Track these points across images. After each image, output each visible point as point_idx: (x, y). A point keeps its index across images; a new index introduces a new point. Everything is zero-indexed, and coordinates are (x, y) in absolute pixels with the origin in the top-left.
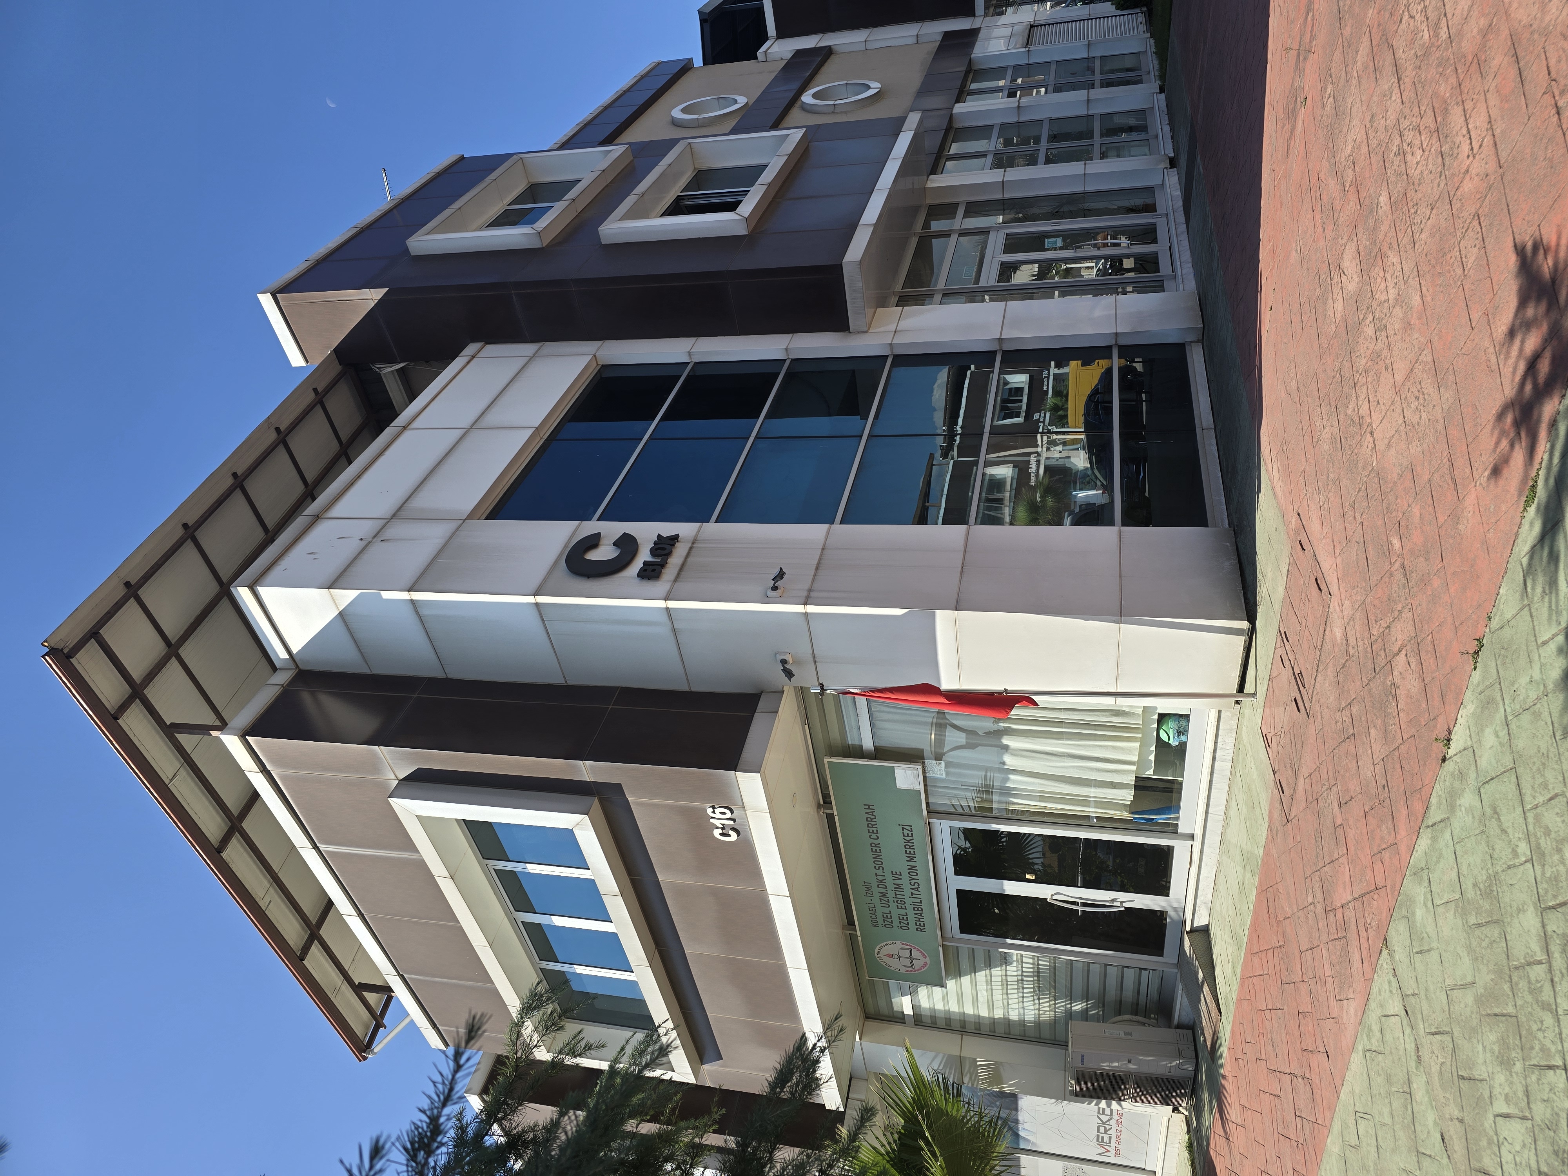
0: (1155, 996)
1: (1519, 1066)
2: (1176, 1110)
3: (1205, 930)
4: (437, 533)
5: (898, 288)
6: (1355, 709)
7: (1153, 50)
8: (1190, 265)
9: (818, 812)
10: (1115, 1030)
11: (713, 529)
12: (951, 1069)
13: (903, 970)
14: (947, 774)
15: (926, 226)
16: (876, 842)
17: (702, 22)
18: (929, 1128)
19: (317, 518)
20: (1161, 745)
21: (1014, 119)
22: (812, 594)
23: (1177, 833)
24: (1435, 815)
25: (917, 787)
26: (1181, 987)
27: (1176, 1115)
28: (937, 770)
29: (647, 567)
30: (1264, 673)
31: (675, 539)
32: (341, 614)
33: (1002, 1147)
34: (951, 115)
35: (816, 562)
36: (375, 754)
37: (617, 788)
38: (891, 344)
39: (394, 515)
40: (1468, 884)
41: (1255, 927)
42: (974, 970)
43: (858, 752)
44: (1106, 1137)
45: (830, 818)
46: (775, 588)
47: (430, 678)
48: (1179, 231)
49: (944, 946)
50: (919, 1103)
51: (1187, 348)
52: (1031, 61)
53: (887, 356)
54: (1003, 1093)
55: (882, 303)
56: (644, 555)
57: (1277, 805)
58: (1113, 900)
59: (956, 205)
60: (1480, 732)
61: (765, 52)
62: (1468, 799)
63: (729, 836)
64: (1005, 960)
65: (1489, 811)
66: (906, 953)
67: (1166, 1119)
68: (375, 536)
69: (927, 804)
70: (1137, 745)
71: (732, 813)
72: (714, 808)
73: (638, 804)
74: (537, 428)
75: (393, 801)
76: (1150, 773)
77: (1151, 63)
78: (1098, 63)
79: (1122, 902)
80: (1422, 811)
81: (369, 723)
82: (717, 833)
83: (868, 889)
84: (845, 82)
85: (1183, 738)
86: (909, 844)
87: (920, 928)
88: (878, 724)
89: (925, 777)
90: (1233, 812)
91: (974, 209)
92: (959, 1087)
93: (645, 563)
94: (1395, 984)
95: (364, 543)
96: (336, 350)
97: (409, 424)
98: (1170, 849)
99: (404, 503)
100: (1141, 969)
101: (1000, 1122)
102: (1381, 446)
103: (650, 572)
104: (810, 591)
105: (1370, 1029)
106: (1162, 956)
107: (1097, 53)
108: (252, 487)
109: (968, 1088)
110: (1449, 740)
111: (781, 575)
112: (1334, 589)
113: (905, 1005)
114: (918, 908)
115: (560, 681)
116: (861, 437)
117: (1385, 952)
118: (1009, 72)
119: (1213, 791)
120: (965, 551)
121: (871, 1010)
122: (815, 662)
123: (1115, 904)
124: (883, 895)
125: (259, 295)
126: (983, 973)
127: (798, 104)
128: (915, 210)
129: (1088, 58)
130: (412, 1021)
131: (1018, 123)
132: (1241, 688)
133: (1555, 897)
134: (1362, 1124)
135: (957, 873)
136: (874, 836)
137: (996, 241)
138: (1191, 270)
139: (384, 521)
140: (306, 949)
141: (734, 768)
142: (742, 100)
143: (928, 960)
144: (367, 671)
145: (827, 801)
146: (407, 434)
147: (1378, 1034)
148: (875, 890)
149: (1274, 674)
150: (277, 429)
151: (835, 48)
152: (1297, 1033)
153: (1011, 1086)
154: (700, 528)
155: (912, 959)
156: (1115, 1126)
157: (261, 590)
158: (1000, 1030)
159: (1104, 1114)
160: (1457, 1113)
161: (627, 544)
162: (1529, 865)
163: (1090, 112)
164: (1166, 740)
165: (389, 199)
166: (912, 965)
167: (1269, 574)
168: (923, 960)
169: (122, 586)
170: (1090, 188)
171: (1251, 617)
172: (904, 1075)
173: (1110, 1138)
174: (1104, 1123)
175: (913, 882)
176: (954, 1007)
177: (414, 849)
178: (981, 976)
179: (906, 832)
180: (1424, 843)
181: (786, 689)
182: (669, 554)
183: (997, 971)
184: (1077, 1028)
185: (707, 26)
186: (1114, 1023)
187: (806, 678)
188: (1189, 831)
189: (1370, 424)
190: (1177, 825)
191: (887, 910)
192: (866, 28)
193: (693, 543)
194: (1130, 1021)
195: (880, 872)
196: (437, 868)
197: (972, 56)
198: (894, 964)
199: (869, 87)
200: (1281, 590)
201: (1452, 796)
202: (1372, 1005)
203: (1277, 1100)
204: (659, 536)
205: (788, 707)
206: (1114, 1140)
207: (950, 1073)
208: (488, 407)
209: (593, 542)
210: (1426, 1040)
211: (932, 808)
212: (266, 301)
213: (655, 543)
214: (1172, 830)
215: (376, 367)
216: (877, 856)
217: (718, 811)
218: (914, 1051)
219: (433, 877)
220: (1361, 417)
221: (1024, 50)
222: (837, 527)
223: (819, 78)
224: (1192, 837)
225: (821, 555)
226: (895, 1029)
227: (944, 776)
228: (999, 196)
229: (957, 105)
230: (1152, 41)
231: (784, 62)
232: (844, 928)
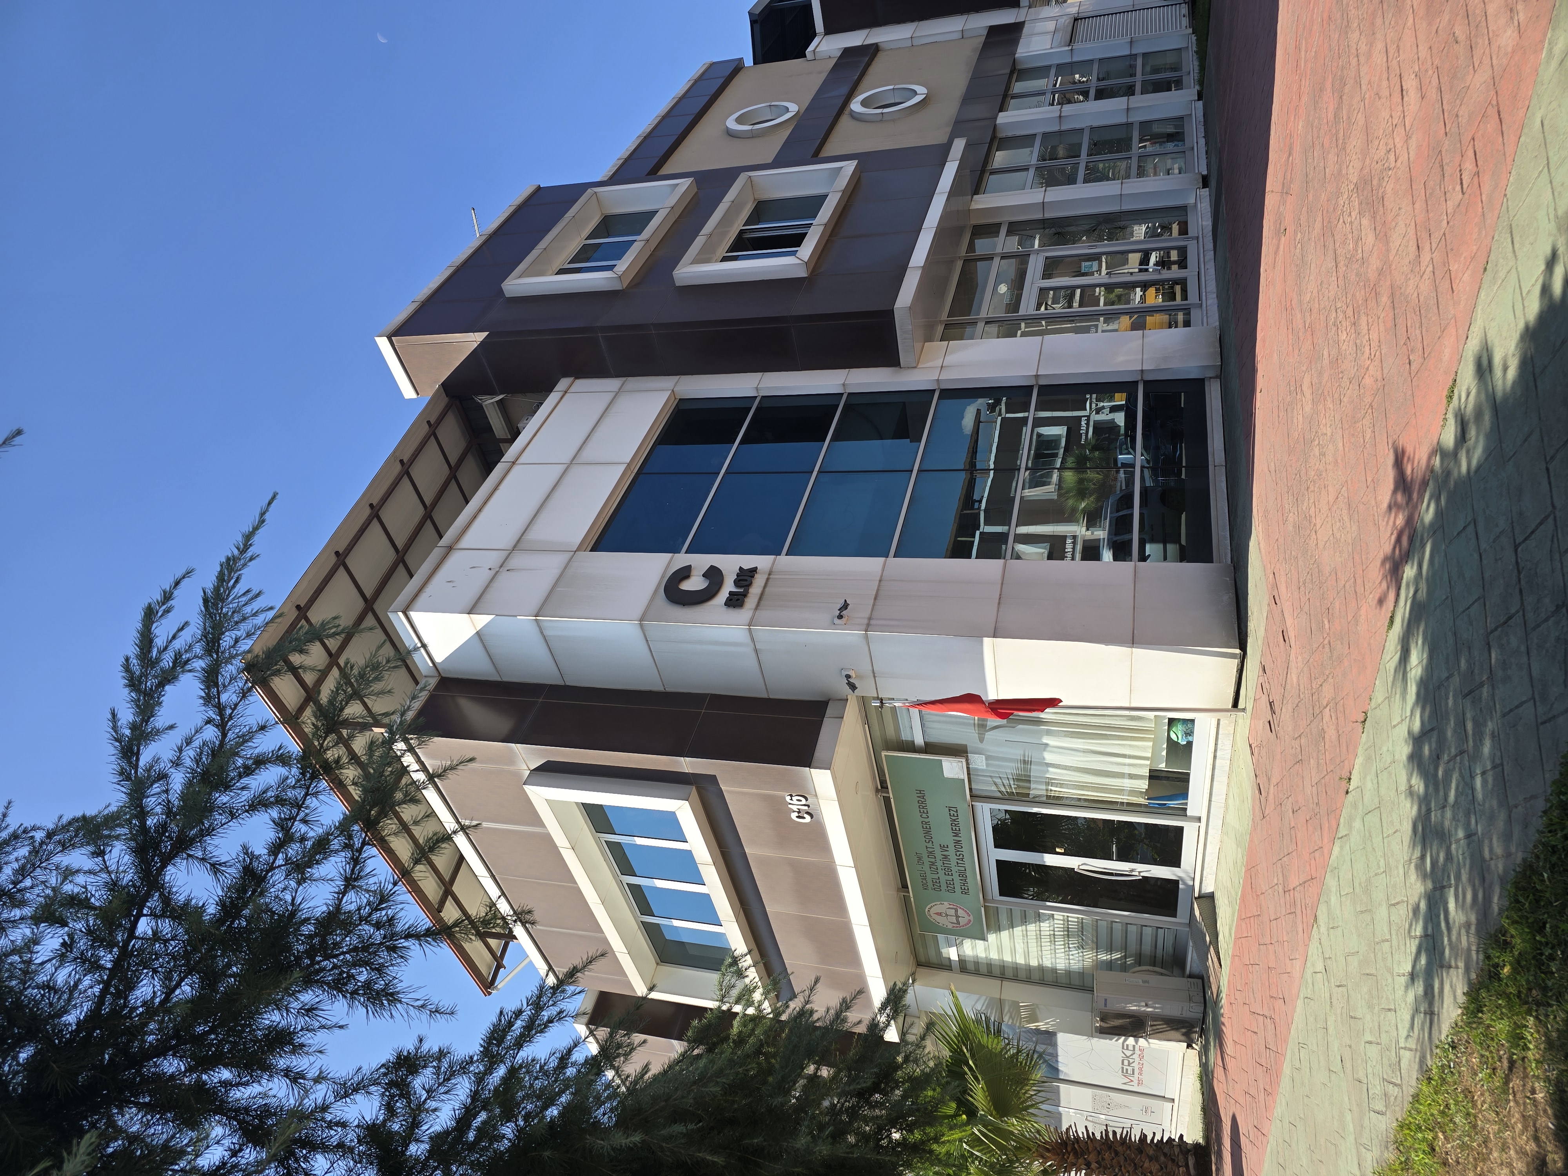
0: (1171, 950)
1: (1376, 1008)
2: (1189, 1046)
3: (1211, 897)
4: (553, 564)
5: (944, 316)
6: (1303, 741)
7: (1195, 49)
8: (1215, 295)
9: (876, 795)
10: (1135, 978)
11: (785, 561)
12: (992, 1009)
13: (950, 926)
14: (987, 765)
15: (971, 247)
16: (927, 820)
17: (753, 23)
18: (973, 1056)
19: (450, 549)
20: (1170, 742)
21: (1056, 128)
22: (872, 622)
23: (1186, 816)
24: (1342, 831)
25: (962, 777)
26: (1191, 944)
27: (1189, 1050)
28: (979, 762)
29: (732, 597)
30: (1251, 694)
31: (754, 570)
32: (478, 634)
33: (1039, 1074)
34: (995, 125)
35: (874, 593)
36: (511, 750)
37: (713, 779)
38: (938, 380)
39: (515, 546)
40: (1356, 884)
41: (1243, 899)
42: (1012, 926)
43: (910, 747)
44: (1130, 1069)
45: (887, 800)
46: (840, 617)
47: (551, 685)
48: (1207, 258)
49: (985, 907)
50: (965, 1034)
51: (1207, 383)
52: (1075, 59)
53: (934, 390)
54: (1039, 1030)
55: (929, 338)
56: (729, 586)
57: (1258, 802)
58: (1132, 870)
59: (998, 225)
60: (1365, 778)
61: (814, 51)
62: (1357, 824)
63: (804, 818)
64: (1039, 918)
65: (1367, 834)
66: (952, 912)
67: (1181, 1055)
68: (501, 566)
69: (971, 789)
70: (1151, 744)
71: (806, 799)
72: (791, 796)
73: (729, 792)
74: (628, 464)
75: (526, 788)
76: (1162, 766)
77: (1191, 64)
78: (1139, 62)
79: (1140, 872)
80: (1335, 827)
81: (505, 724)
82: (794, 816)
83: (920, 859)
84: (891, 87)
85: (1190, 738)
86: (954, 822)
87: (965, 892)
88: (927, 724)
89: (968, 768)
90: (1231, 801)
91: (1014, 228)
92: (1000, 1024)
93: (731, 593)
94: (1320, 950)
95: (493, 572)
96: (444, 385)
97: (517, 459)
98: (1181, 829)
99: (522, 535)
100: (1158, 928)
101: (1035, 1056)
102: (1321, 545)
103: (735, 601)
104: (870, 619)
105: (1307, 982)
106: (1175, 916)
107: (1139, 49)
108: (385, 515)
109: (1007, 1025)
110: (1350, 779)
111: (845, 606)
112: (1293, 644)
113: (952, 954)
114: (963, 875)
115: (660, 688)
116: (912, 471)
117: (1315, 926)
118: (1053, 72)
119: (1215, 783)
120: (1002, 584)
121: (922, 959)
122: (875, 677)
123: (1134, 873)
124: (933, 864)
125: (376, 338)
126: (1020, 928)
127: (846, 112)
128: (960, 230)
129: (1131, 55)
130: (531, 962)
131: (1060, 133)
132: (1235, 704)
133: (1395, 898)
134: (1302, 1051)
135: (996, 846)
136: (924, 815)
137: (1036, 265)
138: (1216, 301)
139: (506, 553)
140: (442, 902)
141: (809, 765)
142: (793, 108)
143: (971, 918)
144: (499, 679)
145: (884, 786)
146: (516, 468)
147: (1311, 986)
148: (926, 860)
149: (1257, 697)
150: (401, 461)
151: (882, 46)
152: (1267, 984)
153: (1047, 1024)
154: (775, 560)
155: (957, 917)
156: (1137, 1060)
157: (413, 614)
158: (1036, 976)
159: (1127, 1049)
160: (1348, 1042)
161: (714, 575)
162: (1384, 874)
163: (1130, 120)
164: (1176, 739)
165: (478, 235)
166: (958, 923)
167: (1255, 613)
168: (967, 918)
169: (294, 609)
170: (1127, 207)
171: (1243, 646)
172: (950, 1013)
173: (1133, 1070)
174: (1128, 1057)
175: (958, 853)
176: (994, 955)
177: (541, 824)
178: (1018, 930)
179: (952, 813)
180: (1336, 849)
181: (849, 697)
182: (750, 585)
183: (1032, 927)
184: (1105, 976)
185: (757, 27)
186: (1134, 973)
187: (866, 689)
188: (1197, 814)
189: (1315, 525)
190: (1186, 809)
191: (936, 876)
192: (913, 21)
193: (769, 574)
194: (1148, 971)
195: (930, 845)
196: (560, 840)
197: (1017, 56)
198: (942, 921)
199: (915, 93)
200: (1262, 629)
201: (1351, 819)
202: (1309, 964)
203: (1255, 1036)
204: (741, 568)
205: (852, 712)
206: (1136, 1072)
207: (991, 1013)
208: (584, 442)
209: (685, 573)
210: (1335, 990)
211: (974, 792)
212: (383, 343)
213: (738, 575)
214: (1182, 812)
215: (478, 399)
216: (927, 832)
217: (795, 798)
218: (958, 994)
219: (556, 847)
220: (1310, 517)
221: (1067, 48)
222: (892, 560)
223: (867, 80)
224: (1199, 819)
225: (879, 586)
226: (944, 975)
227: (985, 767)
228: (1039, 216)
229: (1001, 114)
230: (1194, 38)
231: (834, 61)
232: (898, 890)
